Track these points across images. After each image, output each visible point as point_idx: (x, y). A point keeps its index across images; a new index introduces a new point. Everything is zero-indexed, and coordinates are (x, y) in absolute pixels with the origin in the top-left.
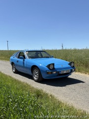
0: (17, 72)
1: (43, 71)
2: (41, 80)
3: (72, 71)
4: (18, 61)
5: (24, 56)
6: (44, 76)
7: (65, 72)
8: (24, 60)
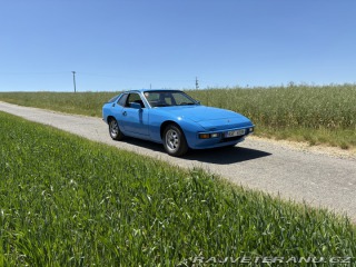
0: (121, 137)
1: (190, 132)
2: (185, 152)
3: (247, 132)
4: (124, 114)
5: (141, 102)
6: (193, 143)
7: (235, 134)
8: (141, 111)
